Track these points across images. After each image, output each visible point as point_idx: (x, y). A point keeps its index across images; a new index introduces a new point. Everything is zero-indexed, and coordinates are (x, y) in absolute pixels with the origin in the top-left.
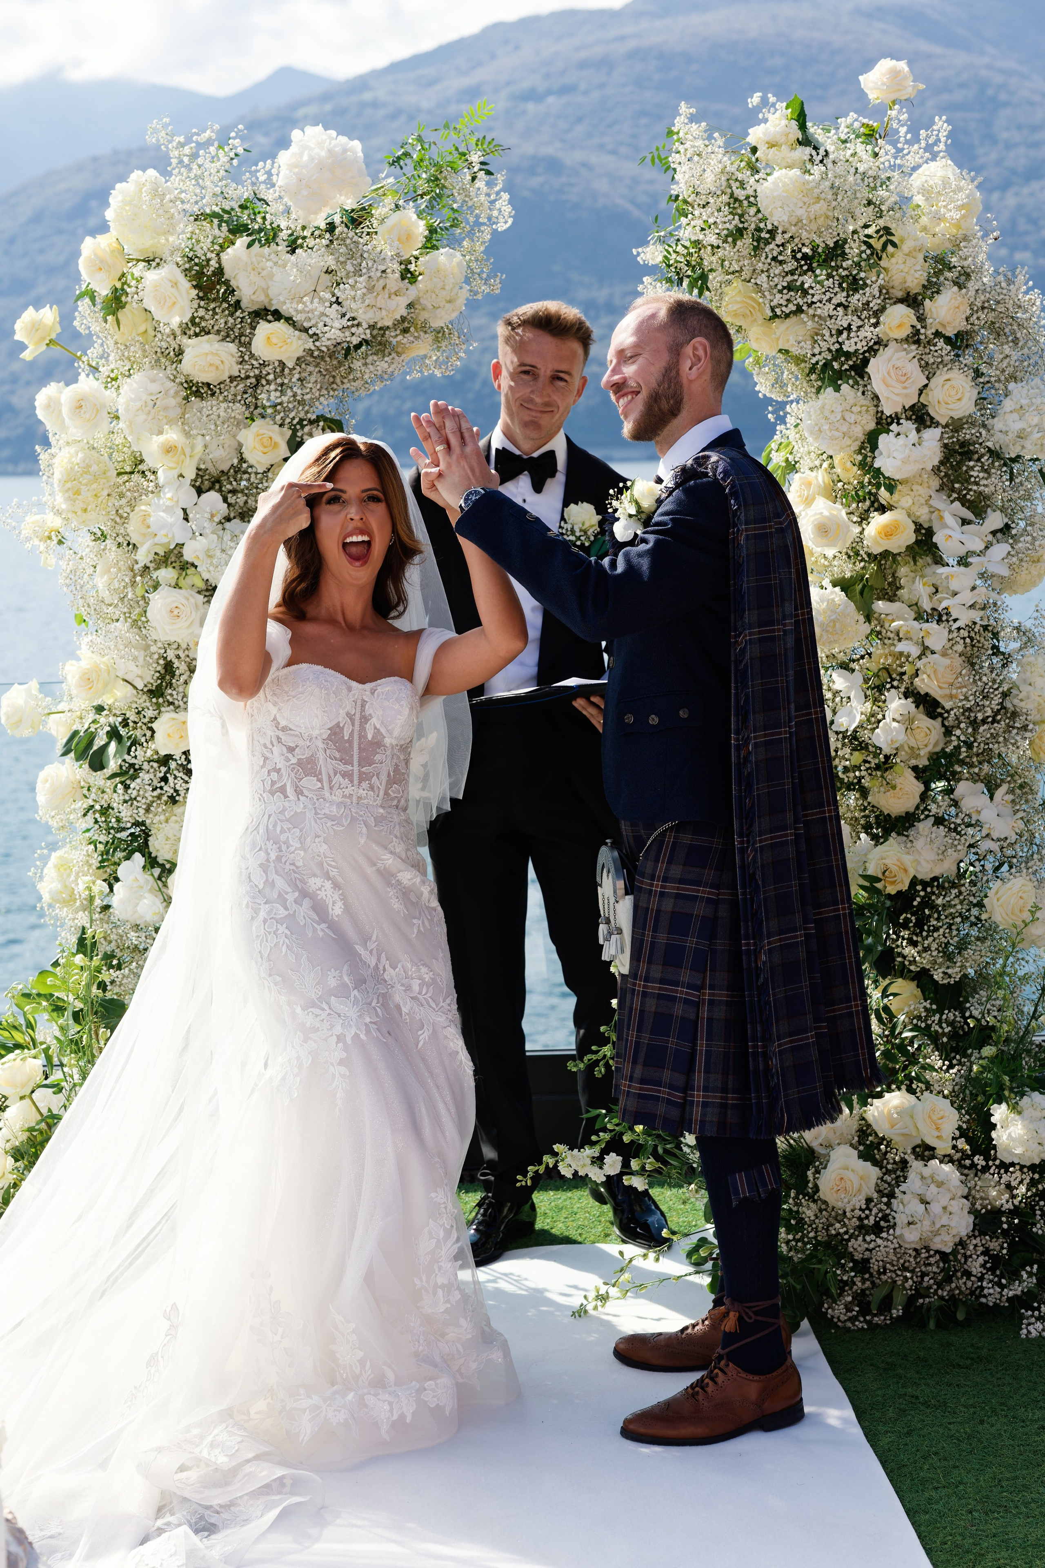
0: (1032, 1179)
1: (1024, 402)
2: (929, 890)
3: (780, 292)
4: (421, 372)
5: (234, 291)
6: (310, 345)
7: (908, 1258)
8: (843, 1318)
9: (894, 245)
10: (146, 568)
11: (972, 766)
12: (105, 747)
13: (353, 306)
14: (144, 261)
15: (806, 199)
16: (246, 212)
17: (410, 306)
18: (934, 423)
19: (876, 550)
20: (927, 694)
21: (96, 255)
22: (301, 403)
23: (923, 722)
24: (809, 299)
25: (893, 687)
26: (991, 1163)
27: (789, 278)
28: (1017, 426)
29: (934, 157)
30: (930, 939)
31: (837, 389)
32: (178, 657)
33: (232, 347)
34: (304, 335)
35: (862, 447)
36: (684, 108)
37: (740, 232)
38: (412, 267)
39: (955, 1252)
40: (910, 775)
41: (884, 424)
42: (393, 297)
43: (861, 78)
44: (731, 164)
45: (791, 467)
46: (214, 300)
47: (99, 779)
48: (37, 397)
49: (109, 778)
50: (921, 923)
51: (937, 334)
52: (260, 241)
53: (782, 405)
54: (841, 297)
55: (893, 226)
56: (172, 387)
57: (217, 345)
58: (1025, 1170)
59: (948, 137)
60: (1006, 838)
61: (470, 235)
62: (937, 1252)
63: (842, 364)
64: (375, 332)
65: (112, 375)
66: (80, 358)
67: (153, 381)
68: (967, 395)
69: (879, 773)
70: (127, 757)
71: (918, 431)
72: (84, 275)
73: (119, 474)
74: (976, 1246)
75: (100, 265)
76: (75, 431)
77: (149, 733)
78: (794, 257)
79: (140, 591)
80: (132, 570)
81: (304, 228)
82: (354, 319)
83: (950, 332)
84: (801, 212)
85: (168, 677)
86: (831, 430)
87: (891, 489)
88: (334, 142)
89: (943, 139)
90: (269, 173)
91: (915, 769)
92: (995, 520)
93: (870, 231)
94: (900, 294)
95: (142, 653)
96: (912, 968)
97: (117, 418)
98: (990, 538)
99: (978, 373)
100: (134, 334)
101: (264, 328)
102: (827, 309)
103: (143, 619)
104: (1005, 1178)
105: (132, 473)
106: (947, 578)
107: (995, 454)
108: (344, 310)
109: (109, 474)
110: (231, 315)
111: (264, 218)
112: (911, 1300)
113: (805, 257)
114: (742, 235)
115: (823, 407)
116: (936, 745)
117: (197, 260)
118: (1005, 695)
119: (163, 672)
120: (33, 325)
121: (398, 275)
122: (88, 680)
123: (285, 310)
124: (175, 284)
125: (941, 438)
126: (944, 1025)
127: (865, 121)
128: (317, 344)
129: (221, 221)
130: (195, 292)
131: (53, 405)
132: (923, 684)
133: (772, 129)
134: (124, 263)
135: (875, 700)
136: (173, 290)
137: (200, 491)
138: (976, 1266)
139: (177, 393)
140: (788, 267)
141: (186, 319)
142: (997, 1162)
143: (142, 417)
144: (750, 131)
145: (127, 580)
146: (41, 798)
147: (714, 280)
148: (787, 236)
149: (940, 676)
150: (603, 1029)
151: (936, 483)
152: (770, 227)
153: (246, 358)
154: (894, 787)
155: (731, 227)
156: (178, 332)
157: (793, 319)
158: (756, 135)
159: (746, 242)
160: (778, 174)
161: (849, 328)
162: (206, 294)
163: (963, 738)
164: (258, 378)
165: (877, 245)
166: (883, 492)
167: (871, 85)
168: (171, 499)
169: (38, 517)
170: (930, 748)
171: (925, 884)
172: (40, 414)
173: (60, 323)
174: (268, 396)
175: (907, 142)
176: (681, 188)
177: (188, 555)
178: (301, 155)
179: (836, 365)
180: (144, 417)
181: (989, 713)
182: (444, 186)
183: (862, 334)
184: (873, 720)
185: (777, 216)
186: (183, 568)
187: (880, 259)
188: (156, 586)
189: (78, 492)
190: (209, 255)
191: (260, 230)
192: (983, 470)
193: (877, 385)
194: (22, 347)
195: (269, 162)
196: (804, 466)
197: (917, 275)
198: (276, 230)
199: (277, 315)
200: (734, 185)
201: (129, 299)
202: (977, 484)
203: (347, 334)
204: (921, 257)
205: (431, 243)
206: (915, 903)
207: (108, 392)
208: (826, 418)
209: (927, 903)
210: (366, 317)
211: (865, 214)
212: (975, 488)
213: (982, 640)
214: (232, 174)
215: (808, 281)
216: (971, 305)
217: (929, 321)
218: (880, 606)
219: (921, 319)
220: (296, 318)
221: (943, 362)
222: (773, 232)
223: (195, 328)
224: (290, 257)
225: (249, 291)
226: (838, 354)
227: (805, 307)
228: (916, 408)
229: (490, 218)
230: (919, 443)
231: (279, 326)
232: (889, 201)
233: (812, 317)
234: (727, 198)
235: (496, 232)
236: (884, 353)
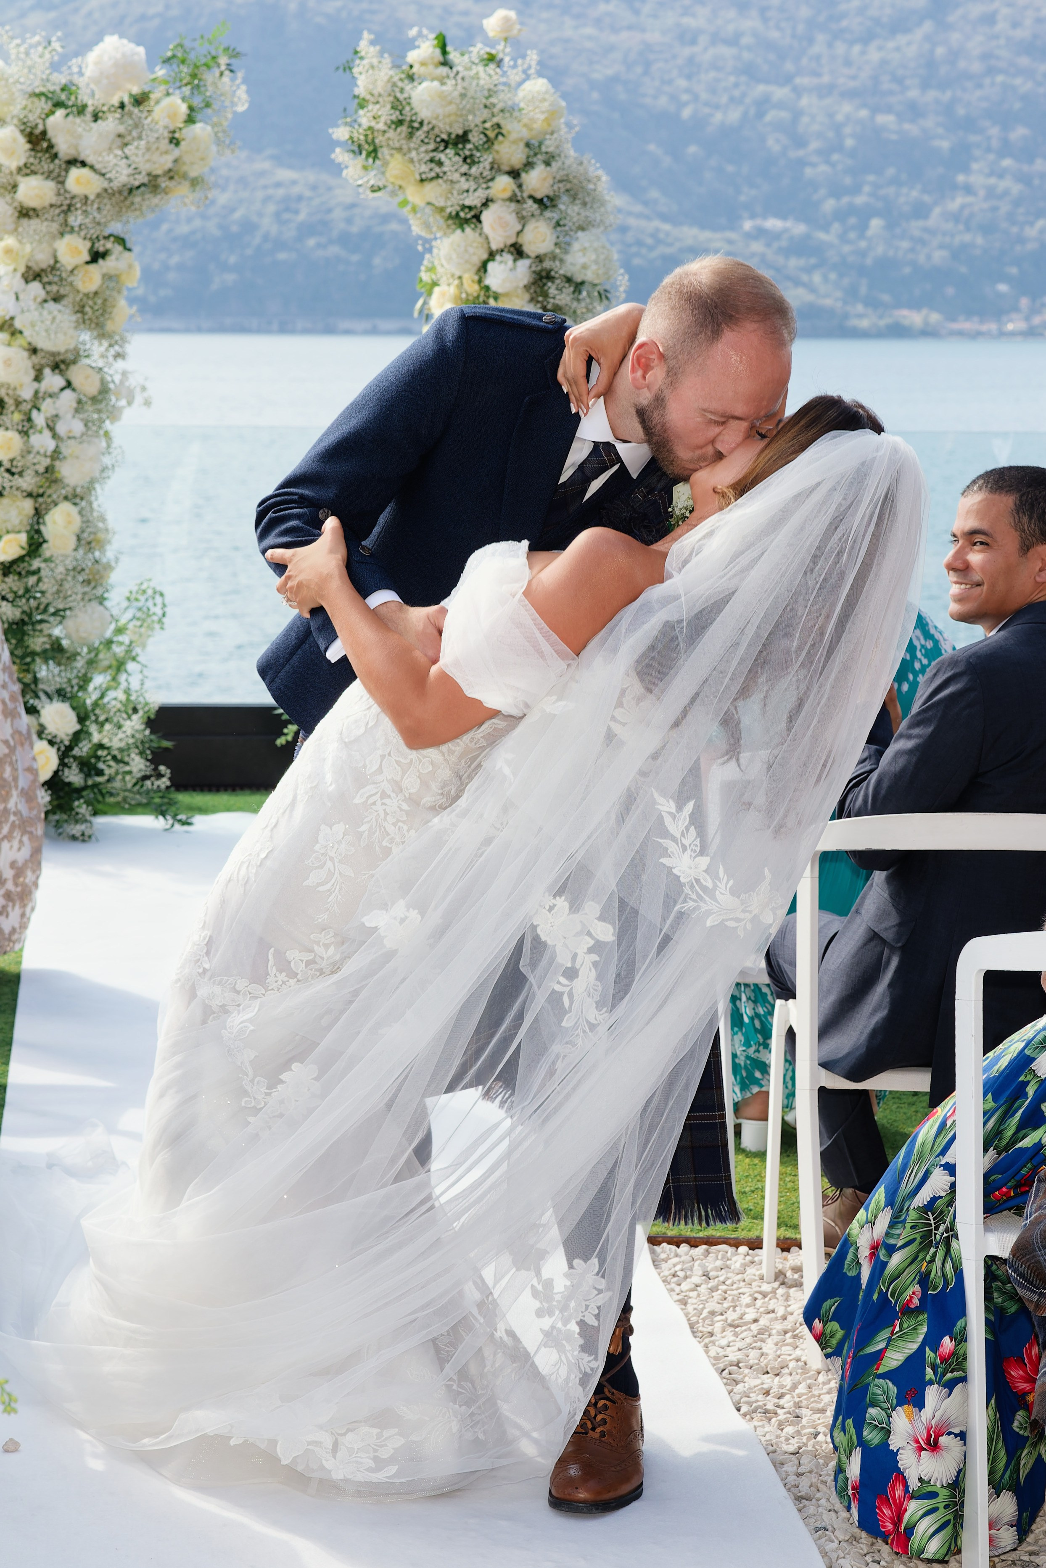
1: (587, 245)
3: (425, 163)
5: (54, 146)
6: (106, 184)
9: (503, 135)
13: (137, 160)
15: (443, 102)
16: (65, 93)
17: (176, 161)
18: (528, 257)
22: (99, 224)
24: (445, 169)
27: (432, 154)
28: (582, 260)
29: (528, 77)
31: (463, 230)
32: (8, 394)
33: (51, 185)
34: (102, 178)
35: (479, 270)
36: (366, 35)
37: (400, 122)
38: (177, 135)
41: (492, 255)
42: (163, 155)
43: (484, 21)
44: (395, 75)
45: (434, 284)
46: (41, 151)
51: (531, 197)
52: (73, 113)
53: (428, 241)
54: (464, 169)
55: (502, 123)
56: (9, 210)
57: (41, 183)
59: (537, 65)
61: (218, 114)
63: (466, 214)
64: (150, 178)
68: (549, 239)
71: (515, 260)
78: (435, 141)
81: (103, 105)
82: (136, 169)
83: (539, 195)
84: (440, 111)
86: (459, 258)
88: (125, 47)
89: (534, 67)
90: (80, 67)
93: (488, 125)
94: (506, 168)
99: (557, 225)
101: (75, 173)
102: (456, 176)
107: (569, 280)
108: (130, 163)
110: (52, 162)
111: (76, 98)
113: (443, 140)
114: (403, 124)
115: (453, 242)
117: (29, 124)
121: (167, 141)
123: (90, 160)
124: (15, 140)
125: (530, 267)
127: (489, 49)
128: (111, 184)
129: (47, 98)
130: (27, 146)
133: (423, 53)
136: (14, 144)
137: (27, 282)
139: (13, 214)
140: (432, 146)
141: (21, 163)
144: (409, 53)
147: (384, 152)
148: (430, 126)
151: (527, 297)
152: (419, 120)
153: (62, 192)
155: (394, 118)
156: (15, 172)
157: (434, 183)
158: (413, 56)
159: (404, 129)
160: (425, 84)
161: (468, 191)
162: (35, 147)
164: (69, 206)
165: (491, 134)
167: (490, 27)
174: (76, 219)
175: (510, 67)
176: (361, 89)
177: (18, 324)
178: (102, 56)
179: (462, 214)
182: (200, 80)
183: (477, 194)
185: (424, 114)
186: (13, 334)
187: (493, 144)
190: (38, 121)
191: (73, 106)
192: (558, 289)
193: (487, 229)
195: (80, 58)
196: (443, 281)
197: (519, 156)
198: (85, 106)
199: (83, 164)
200: (397, 90)
202: (554, 298)
203: (131, 179)
204: (522, 145)
205: (190, 120)
208: (455, 250)
210: (145, 167)
211: (486, 113)
214: (56, 67)
215: (442, 156)
216: (554, 178)
217: (524, 187)
219: (520, 186)
220: (97, 166)
221: (533, 215)
222: (421, 123)
223: (26, 170)
224: (93, 125)
225: (64, 147)
226: (463, 207)
227: (441, 175)
228: (514, 245)
229: (232, 102)
230: (514, 269)
231: (85, 171)
232: (500, 106)
233: (446, 182)
234: (391, 99)
235: (235, 113)
236: (493, 207)
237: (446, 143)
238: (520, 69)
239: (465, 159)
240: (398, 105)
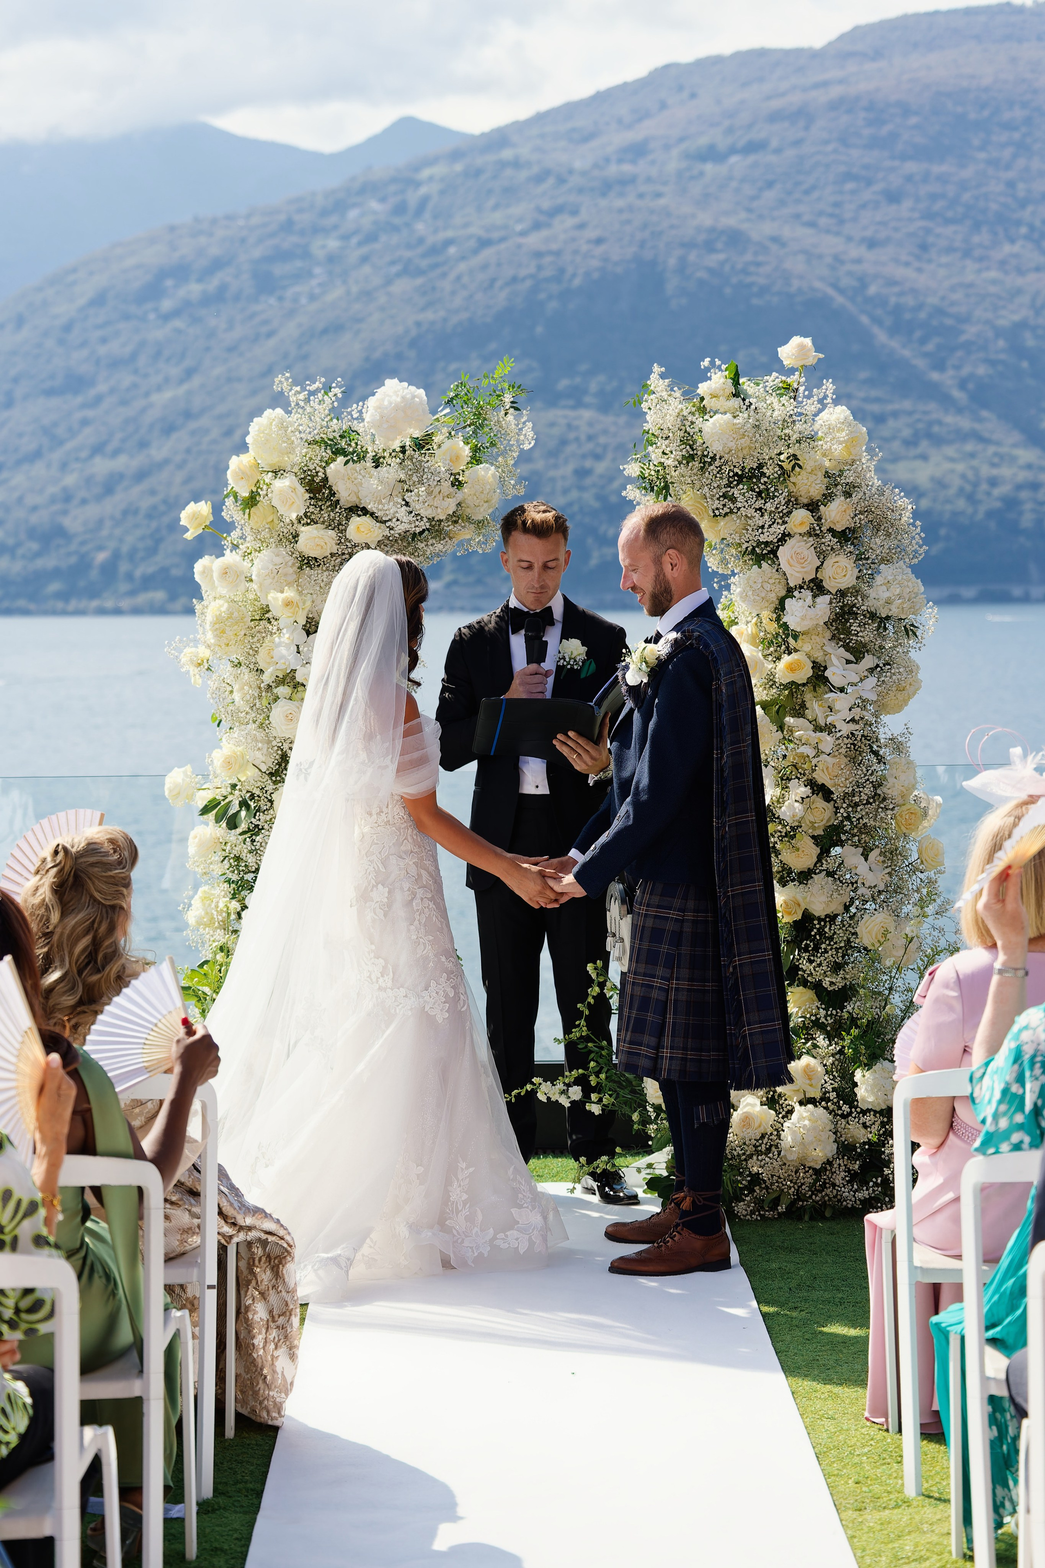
0: (882, 1122)
1: (890, 578)
2: (822, 923)
3: (718, 499)
4: (467, 550)
5: (335, 493)
6: (387, 532)
7: (790, 1173)
8: (744, 1213)
9: (800, 467)
10: (269, 686)
11: (854, 835)
12: (238, 812)
13: (417, 506)
14: (272, 472)
15: (735, 436)
16: (344, 440)
17: (459, 504)
18: (828, 592)
19: (785, 681)
20: (823, 784)
21: (239, 469)
23: (819, 802)
24: (738, 504)
25: (797, 777)
26: (853, 1110)
27: (724, 490)
28: (886, 595)
29: (824, 406)
30: (822, 958)
31: (760, 567)
33: (332, 533)
34: (382, 526)
35: (776, 608)
36: (657, 369)
37: (692, 457)
38: (459, 478)
39: (823, 1169)
40: (810, 842)
41: (790, 592)
42: (446, 499)
43: (779, 349)
44: (687, 408)
45: (734, 622)
46: (321, 500)
47: (233, 836)
48: (195, 566)
49: (241, 834)
50: (816, 948)
51: (831, 530)
52: (354, 461)
53: (725, 577)
54: (758, 504)
55: (798, 453)
56: (290, 560)
57: (322, 532)
58: (878, 1115)
59: (833, 394)
60: (875, 886)
61: (504, 453)
62: (810, 1168)
63: (763, 550)
64: (433, 523)
65: (249, 551)
66: (225, 539)
67: (277, 555)
68: (849, 573)
69: (786, 839)
70: (253, 820)
71: (814, 596)
72: (230, 481)
73: (252, 620)
74: (840, 1165)
75: (242, 475)
76: (223, 590)
77: (269, 804)
78: (727, 476)
79: (265, 702)
80: (260, 688)
81: (384, 450)
82: (419, 514)
83: (839, 528)
84: (732, 445)
85: (283, 765)
86: (753, 595)
87: (796, 637)
88: (406, 391)
89: (830, 395)
90: (360, 412)
91: (813, 837)
92: (869, 661)
94: (806, 501)
95: (266, 745)
96: (809, 979)
97: (251, 580)
98: (866, 673)
99: (858, 558)
100: (264, 523)
101: (355, 520)
102: (751, 512)
103: (267, 722)
104: (862, 1120)
105: (260, 620)
106: (833, 700)
107: (873, 616)
108: (411, 509)
109: (245, 620)
110: (332, 511)
111: (356, 444)
112: (793, 1203)
113: (736, 474)
114: (693, 459)
115: (748, 579)
116: (828, 820)
117: (309, 473)
118: (877, 785)
119: (280, 760)
120: (194, 515)
121: (449, 483)
122: (228, 763)
123: (370, 507)
124: (294, 490)
125: (831, 603)
126: (829, 1018)
127: (784, 378)
128: (392, 532)
129: (326, 444)
130: (307, 495)
131: (207, 571)
132: (821, 777)
133: (713, 386)
134: (259, 474)
135: (785, 788)
136: (293, 494)
138: (839, 1177)
139: (293, 564)
140: (724, 481)
141: (301, 514)
142: (858, 1110)
143: (269, 581)
144: (700, 385)
145: (256, 695)
146: (192, 849)
147: (676, 488)
148: (722, 461)
149: (830, 771)
150: (579, 1005)
151: (828, 635)
152: (711, 455)
153: (343, 541)
154: (798, 850)
155: (684, 453)
156: (295, 522)
157: (727, 519)
158: (703, 388)
159: (696, 464)
160: (718, 417)
161: (763, 527)
162: (315, 495)
163: (845, 815)
165: (787, 466)
166: (791, 640)
167: (785, 355)
168: (289, 638)
169: (193, 649)
170: (824, 822)
171: (820, 919)
172: (197, 578)
173: (213, 513)
175: (805, 397)
176: (649, 425)
177: (299, 678)
178: (383, 400)
179: (757, 550)
180: (270, 581)
181: (864, 797)
182: (485, 419)
183: (772, 530)
184: (780, 800)
185: (716, 448)
187: (789, 477)
188: (276, 699)
189: (224, 632)
190: (318, 469)
191: (354, 452)
192: (859, 626)
193: (784, 566)
194: (186, 530)
195: (361, 404)
196: (742, 619)
197: (817, 487)
198: (367, 452)
199: (365, 511)
200: (687, 424)
201: (261, 498)
202: (856, 635)
203: (413, 526)
204: (820, 475)
205: (474, 461)
206: (813, 933)
207: (245, 563)
208: (751, 587)
209: (821, 932)
210: (426, 512)
211: (780, 445)
212: (854, 638)
213: (863, 746)
214: (336, 413)
215: (735, 492)
216: (855, 509)
217: (822, 521)
218: (789, 720)
219: (819, 519)
220: (378, 514)
221: (832, 549)
222: (713, 458)
223: (307, 519)
224: (375, 472)
225: (345, 494)
226: (759, 544)
227: (735, 511)
228: (812, 581)
229: (518, 441)
230: (813, 606)
231: (367, 519)
232: (794, 437)
233: (739, 518)
234: (682, 433)
235: (522, 451)
236: (790, 542)
237: (740, 479)
238: (816, 398)
239: (759, 494)
240: (688, 440)
